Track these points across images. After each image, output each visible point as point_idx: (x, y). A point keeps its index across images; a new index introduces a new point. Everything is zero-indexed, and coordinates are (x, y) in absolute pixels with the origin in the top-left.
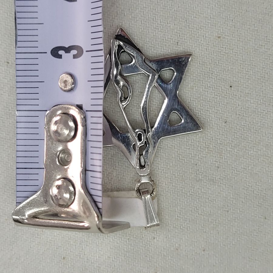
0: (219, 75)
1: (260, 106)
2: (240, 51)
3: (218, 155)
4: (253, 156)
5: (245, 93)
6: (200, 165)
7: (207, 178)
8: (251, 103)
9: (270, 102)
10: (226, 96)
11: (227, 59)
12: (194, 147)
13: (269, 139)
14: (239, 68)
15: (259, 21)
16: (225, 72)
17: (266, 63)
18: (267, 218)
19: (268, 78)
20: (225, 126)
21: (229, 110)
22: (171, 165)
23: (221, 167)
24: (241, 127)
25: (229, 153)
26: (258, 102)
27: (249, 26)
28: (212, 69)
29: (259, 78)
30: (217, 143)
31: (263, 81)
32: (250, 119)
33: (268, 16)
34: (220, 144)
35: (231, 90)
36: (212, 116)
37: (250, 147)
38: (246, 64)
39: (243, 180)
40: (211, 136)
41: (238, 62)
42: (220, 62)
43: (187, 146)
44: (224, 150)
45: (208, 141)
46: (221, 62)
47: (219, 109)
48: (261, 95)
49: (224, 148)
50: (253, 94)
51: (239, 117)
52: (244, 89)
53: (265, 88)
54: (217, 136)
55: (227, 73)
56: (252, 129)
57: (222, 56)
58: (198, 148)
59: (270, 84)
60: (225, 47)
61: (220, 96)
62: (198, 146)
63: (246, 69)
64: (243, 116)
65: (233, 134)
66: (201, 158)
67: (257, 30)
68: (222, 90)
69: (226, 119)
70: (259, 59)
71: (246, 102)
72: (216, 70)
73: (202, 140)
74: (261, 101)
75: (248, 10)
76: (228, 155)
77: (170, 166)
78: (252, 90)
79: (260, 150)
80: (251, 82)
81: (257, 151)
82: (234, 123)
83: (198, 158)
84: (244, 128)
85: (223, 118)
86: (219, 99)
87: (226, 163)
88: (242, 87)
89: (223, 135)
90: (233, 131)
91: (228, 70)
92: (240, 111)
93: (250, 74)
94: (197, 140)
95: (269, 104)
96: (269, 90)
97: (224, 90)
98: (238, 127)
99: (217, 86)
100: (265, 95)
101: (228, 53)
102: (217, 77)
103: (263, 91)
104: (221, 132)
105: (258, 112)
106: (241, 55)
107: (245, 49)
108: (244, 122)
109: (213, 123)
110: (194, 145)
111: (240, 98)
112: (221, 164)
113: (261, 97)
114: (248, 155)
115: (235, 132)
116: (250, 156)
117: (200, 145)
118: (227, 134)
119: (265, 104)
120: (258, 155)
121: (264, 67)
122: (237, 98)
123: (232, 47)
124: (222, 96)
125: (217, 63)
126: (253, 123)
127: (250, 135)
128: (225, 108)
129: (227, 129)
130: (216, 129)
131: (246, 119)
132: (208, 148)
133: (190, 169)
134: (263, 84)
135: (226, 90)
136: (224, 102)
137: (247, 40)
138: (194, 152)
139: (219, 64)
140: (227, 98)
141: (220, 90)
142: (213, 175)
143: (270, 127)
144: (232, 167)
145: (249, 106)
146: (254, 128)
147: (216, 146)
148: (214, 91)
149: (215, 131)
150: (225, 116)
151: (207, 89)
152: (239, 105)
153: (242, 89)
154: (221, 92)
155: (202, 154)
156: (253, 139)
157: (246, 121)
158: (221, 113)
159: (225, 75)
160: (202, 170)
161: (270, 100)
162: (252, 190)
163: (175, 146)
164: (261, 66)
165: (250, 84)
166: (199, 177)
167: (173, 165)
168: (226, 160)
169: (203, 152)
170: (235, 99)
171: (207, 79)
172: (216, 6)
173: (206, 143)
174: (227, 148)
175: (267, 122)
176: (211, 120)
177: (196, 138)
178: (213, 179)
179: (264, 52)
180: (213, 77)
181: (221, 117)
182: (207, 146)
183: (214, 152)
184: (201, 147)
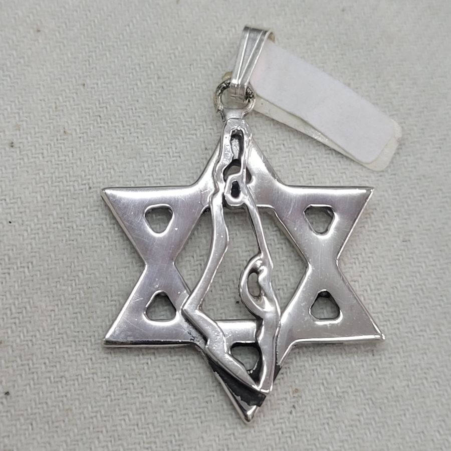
18: (82, 88)
39: (151, 139)
88: (215, 309)
144: (180, 157)
151: (282, 285)
170: (221, 282)
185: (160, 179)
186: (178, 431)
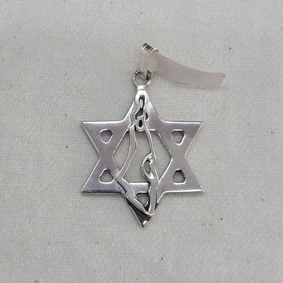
0: (79, 156)
1: (38, 135)
2: (64, 181)
3: (68, 85)
4: (36, 89)
5: (53, 144)
6: (82, 73)
7: (73, 63)
8: (46, 136)
9: (29, 139)
10: (70, 138)
11: (75, 171)
12: (90, 88)
13: (24, 107)
14: (62, 165)
15: (51, 211)
16: (75, 160)
17: (39, 174)
18: (14, 38)
19: (34, 161)
20: (66, 112)
21: (65, 126)
22: (108, 70)
23: (63, 75)
24: (52, 113)
25: (57, 89)
26: (40, 138)
27: (60, 205)
28: (87, 160)
29: (43, 160)
30: (70, 96)
31: (39, 157)
32: (45, 122)
33: (44, 217)
34: (67, 95)
35: (66, 145)
36: (79, 118)
37: (40, 97)
38: (57, 170)
39: (41, 67)
40: (77, 101)
41: (64, 170)
42: (81, 168)
43: (97, 89)
44: (63, 90)
45: (79, 96)
46: (79, 167)
47: (74, 126)
48: (38, 145)
49: (64, 92)
50: (46, 144)
51: (55, 121)
52: (55, 147)
53: (36, 151)
54: (71, 102)
55: (73, 159)
56: (41, 113)
57: (80, 174)
58: (87, 88)
59: (32, 156)
60: (79, 182)
61: (75, 137)
62: (87, 90)
63: (56, 165)
64: (51, 124)
65: (57, 106)
66: (82, 79)
67: (52, 202)
68: (75, 143)
69: (66, 118)
70: (46, 176)
71: (51, 136)
72: (82, 160)
73: (85, 95)
74: (37, 139)
75: (64, 219)
76: (58, 86)
77: (109, 68)
78: (47, 147)
79: (30, 96)
80: (50, 155)
81: (33, 95)
82: (58, 116)
83: (84, 80)
84: (49, 113)
85: (69, 119)
86: (75, 135)
87: (59, 80)
88: (57, 149)
89: (67, 103)
90: (58, 108)
91: (72, 162)
92: (55, 127)
93: (51, 161)
94: (89, 95)
95: (29, 137)
96: (32, 150)
97: (72, 143)
98: (54, 112)
99: (80, 146)
100: (35, 145)
101: (75, 177)
102: (81, 154)
103: (37, 148)
104: (69, 106)
105: (38, 129)
106: (63, 177)
107: (60, 183)
108: (49, 118)
109: (77, 112)
110: (91, 90)
111: (57, 138)
112: (64, 78)
113: (38, 143)
114: (40, 90)
115: (56, 107)
116: (39, 88)
117: (85, 91)
118: (63, 104)
119: (33, 137)
120: (31, 91)
121: (40, 170)
122: (59, 138)
123: (72, 183)
124: (73, 137)
125: (83, 166)
126: (41, 119)
127: (42, 107)
128: (69, 127)
129: (64, 109)
130: (73, 108)
131: (48, 121)
132: (78, 90)
133: (90, 68)
134: (38, 154)
135: (70, 143)
136: (70, 133)
137: (59, 192)
138: (90, 84)
139: (81, 166)
140: (69, 137)
141: (76, 143)
142: (69, 67)
143: (25, 117)
144: (53, 76)
145: (48, 132)
146: (40, 115)
147: (71, 93)
148: (81, 141)
149: (74, 106)
150: (67, 121)
152: (57, 132)
153: (56, 147)
154: (75, 141)
155: (82, 83)
156: (39, 104)
157: (48, 119)
158: (71, 122)
159: (74, 156)
160: (79, 70)
161: (29, 142)
162: (31, 60)
163: (108, 86)
164: (43, 171)
165: (50, 153)
166: (81, 63)
167: (107, 70)
168: (59, 82)
169: (81, 86)
170: (61, 137)
171: (89, 150)
172: (93, 218)
173: (80, 94)
174: (61, 92)
175: (29, 122)
176: (79, 115)
177: (90, 96)
178: (68, 63)
179: (42, 183)
180: (85, 153)
181: (71, 119)
182: (78, 91)
183: (72, 87)
184: (84, 90)
185: (42, 86)
186: (31, 200)
